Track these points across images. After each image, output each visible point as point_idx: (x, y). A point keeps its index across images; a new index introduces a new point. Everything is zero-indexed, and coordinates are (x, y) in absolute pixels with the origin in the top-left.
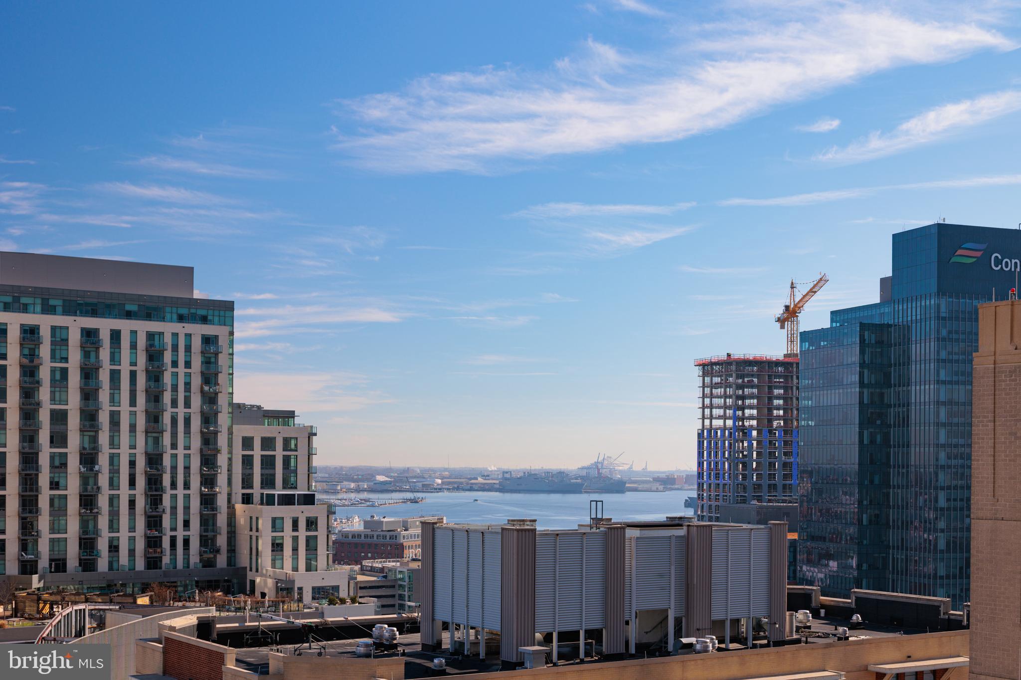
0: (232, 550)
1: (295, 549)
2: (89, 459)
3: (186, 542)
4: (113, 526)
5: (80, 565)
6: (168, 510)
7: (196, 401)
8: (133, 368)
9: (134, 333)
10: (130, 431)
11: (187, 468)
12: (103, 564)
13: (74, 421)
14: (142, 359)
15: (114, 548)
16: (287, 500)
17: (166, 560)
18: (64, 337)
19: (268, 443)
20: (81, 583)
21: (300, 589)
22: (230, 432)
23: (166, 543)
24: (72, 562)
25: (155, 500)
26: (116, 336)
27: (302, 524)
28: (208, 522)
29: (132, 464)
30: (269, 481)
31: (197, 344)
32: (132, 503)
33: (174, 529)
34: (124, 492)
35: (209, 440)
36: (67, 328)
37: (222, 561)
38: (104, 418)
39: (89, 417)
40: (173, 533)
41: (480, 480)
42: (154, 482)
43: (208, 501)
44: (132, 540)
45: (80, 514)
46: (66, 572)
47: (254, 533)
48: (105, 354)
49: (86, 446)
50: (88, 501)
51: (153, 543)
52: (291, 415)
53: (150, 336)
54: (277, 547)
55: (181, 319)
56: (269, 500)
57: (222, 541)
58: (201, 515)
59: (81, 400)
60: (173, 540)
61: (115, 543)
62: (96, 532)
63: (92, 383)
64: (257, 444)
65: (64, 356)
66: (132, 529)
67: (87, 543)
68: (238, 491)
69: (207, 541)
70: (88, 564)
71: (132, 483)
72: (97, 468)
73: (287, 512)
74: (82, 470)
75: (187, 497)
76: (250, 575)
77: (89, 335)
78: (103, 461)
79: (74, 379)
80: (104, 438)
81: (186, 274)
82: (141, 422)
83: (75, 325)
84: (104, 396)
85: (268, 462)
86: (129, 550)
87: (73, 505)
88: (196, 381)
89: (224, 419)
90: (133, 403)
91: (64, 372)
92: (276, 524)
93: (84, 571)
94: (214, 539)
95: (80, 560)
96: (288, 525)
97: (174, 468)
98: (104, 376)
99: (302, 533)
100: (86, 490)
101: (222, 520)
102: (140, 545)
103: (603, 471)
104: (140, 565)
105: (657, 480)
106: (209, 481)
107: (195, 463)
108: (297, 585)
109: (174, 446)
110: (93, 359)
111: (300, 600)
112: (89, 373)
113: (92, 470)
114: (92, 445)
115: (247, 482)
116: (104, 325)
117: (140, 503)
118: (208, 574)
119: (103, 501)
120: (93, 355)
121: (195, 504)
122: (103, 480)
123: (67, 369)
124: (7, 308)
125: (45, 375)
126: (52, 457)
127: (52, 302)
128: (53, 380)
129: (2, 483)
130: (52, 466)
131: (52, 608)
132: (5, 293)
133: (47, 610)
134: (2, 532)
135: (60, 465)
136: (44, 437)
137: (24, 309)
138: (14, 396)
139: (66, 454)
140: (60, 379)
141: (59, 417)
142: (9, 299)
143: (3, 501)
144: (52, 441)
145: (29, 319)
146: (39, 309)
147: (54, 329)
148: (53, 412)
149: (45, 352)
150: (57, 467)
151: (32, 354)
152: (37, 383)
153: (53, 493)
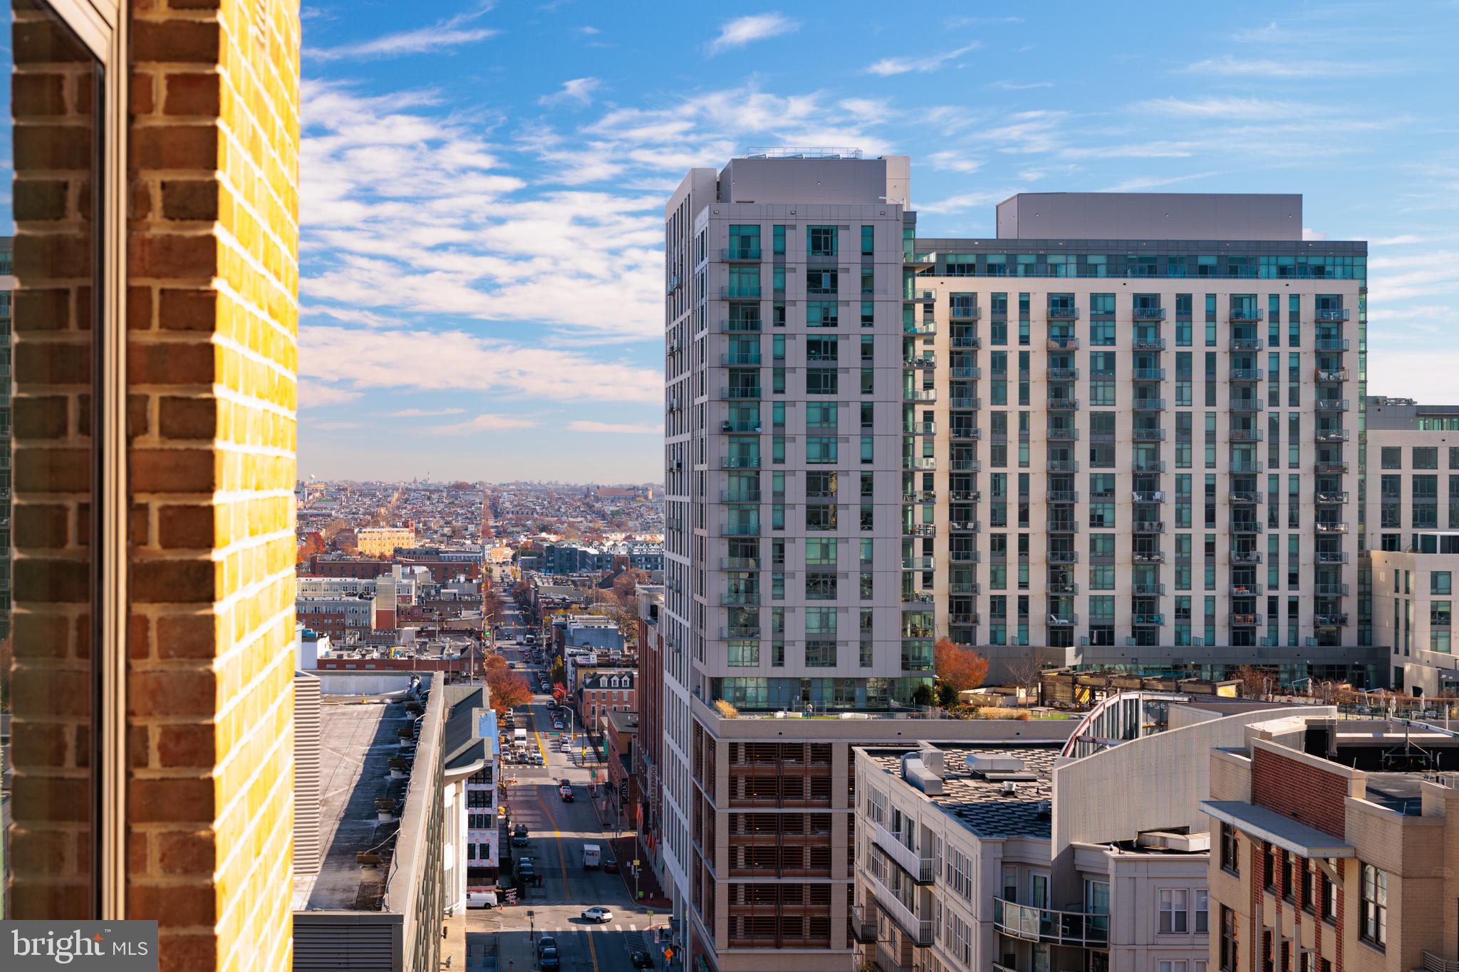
0: (1366, 620)
2: (1146, 482)
3: (1293, 606)
4: (1182, 580)
5: (1134, 635)
6: (1265, 559)
7: (1308, 395)
8: (1211, 349)
9: (1211, 297)
10: (1207, 442)
11: (1294, 496)
12: (1166, 636)
13: (1124, 429)
14: (1224, 335)
15: (1183, 612)
17: (1262, 632)
18: (1109, 308)
19: (1424, 457)
20: (1135, 661)
22: (1363, 441)
23: (1262, 607)
24: (1123, 631)
25: (1244, 544)
26: (1184, 303)
28: (1327, 577)
29: (1210, 490)
30: (1426, 516)
31: (1308, 309)
32: (1210, 547)
33: (1273, 586)
34: (1198, 531)
35: (1328, 453)
36: (1114, 295)
37: (1349, 636)
38: (1167, 423)
39: (1147, 423)
40: (1273, 593)
42: (1243, 517)
43: (1327, 546)
44: (1210, 601)
45: (1134, 562)
46: (1112, 644)
47: (1402, 595)
48: (1168, 330)
49: (1142, 464)
50: (1145, 544)
51: (1242, 606)
53: (1236, 301)
54: (1440, 618)
55: (1283, 272)
56: (1427, 546)
57: (1349, 606)
58: (1317, 567)
59: (1135, 397)
60: (1273, 604)
61: (1185, 606)
62: (1157, 588)
63: (1150, 373)
64: (1407, 458)
65: (1109, 335)
66: (1210, 585)
67: (1144, 605)
68: (1376, 530)
69: (1326, 606)
70: (1145, 635)
71: (1210, 518)
72: (1157, 495)
74: (1137, 498)
75: (1294, 539)
76: (1395, 660)
77: (1146, 303)
78: (1167, 486)
79: (1125, 368)
80: (1168, 452)
81: (1291, 205)
82: (1223, 429)
83: (1124, 290)
84: (1168, 391)
85: (1425, 487)
86: (1206, 616)
87: (1124, 549)
88: (1308, 365)
89: (1352, 422)
90: (1211, 399)
91: (1110, 359)
92: (1439, 582)
93: (1140, 643)
94: (1336, 603)
95: (1134, 628)
97: (1274, 496)
98: (1168, 363)
100: (1142, 527)
101: (1349, 575)
102: (1223, 610)
104: (1222, 638)
106: (1328, 515)
107: (1307, 488)
109: (1274, 463)
110: (1151, 339)
112: (1145, 359)
113: (1150, 498)
114: (1151, 463)
115: (1390, 517)
116: (1167, 289)
117: (1223, 548)
118: (1328, 656)
119: (1167, 545)
120: (1151, 332)
121: (1307, 549)
122: (1167, 514)
123: (1113, 354)
124: (1029, 271)
125: (1082, 363)
126: (1094, 480)
127: (1092, 260)
128: (1094, 371)
129: (1024, 517)
130: (1094, 493)
131: (1093, 695)
132: (1026, 251)
133: (1086, 698)
134: (1023, 585)
135: (1104, 491)
136: (1081, 452)
137: (1053, 272)
138: (1039, 395)
139: (1113, 476)
140: (1104, 368)
141: (1103, 424)
142: (1031, 259)
143: (1024, 542)
144: (1093, 458)
145: (1060, 285)
146: (1072, 269)
147: (1094, 298)
148: (1094, 416)
149: (1082, 329)
150: (1100, 495)
151: (1064, 334)
152: (1072, 378)
153: (1095, 530)
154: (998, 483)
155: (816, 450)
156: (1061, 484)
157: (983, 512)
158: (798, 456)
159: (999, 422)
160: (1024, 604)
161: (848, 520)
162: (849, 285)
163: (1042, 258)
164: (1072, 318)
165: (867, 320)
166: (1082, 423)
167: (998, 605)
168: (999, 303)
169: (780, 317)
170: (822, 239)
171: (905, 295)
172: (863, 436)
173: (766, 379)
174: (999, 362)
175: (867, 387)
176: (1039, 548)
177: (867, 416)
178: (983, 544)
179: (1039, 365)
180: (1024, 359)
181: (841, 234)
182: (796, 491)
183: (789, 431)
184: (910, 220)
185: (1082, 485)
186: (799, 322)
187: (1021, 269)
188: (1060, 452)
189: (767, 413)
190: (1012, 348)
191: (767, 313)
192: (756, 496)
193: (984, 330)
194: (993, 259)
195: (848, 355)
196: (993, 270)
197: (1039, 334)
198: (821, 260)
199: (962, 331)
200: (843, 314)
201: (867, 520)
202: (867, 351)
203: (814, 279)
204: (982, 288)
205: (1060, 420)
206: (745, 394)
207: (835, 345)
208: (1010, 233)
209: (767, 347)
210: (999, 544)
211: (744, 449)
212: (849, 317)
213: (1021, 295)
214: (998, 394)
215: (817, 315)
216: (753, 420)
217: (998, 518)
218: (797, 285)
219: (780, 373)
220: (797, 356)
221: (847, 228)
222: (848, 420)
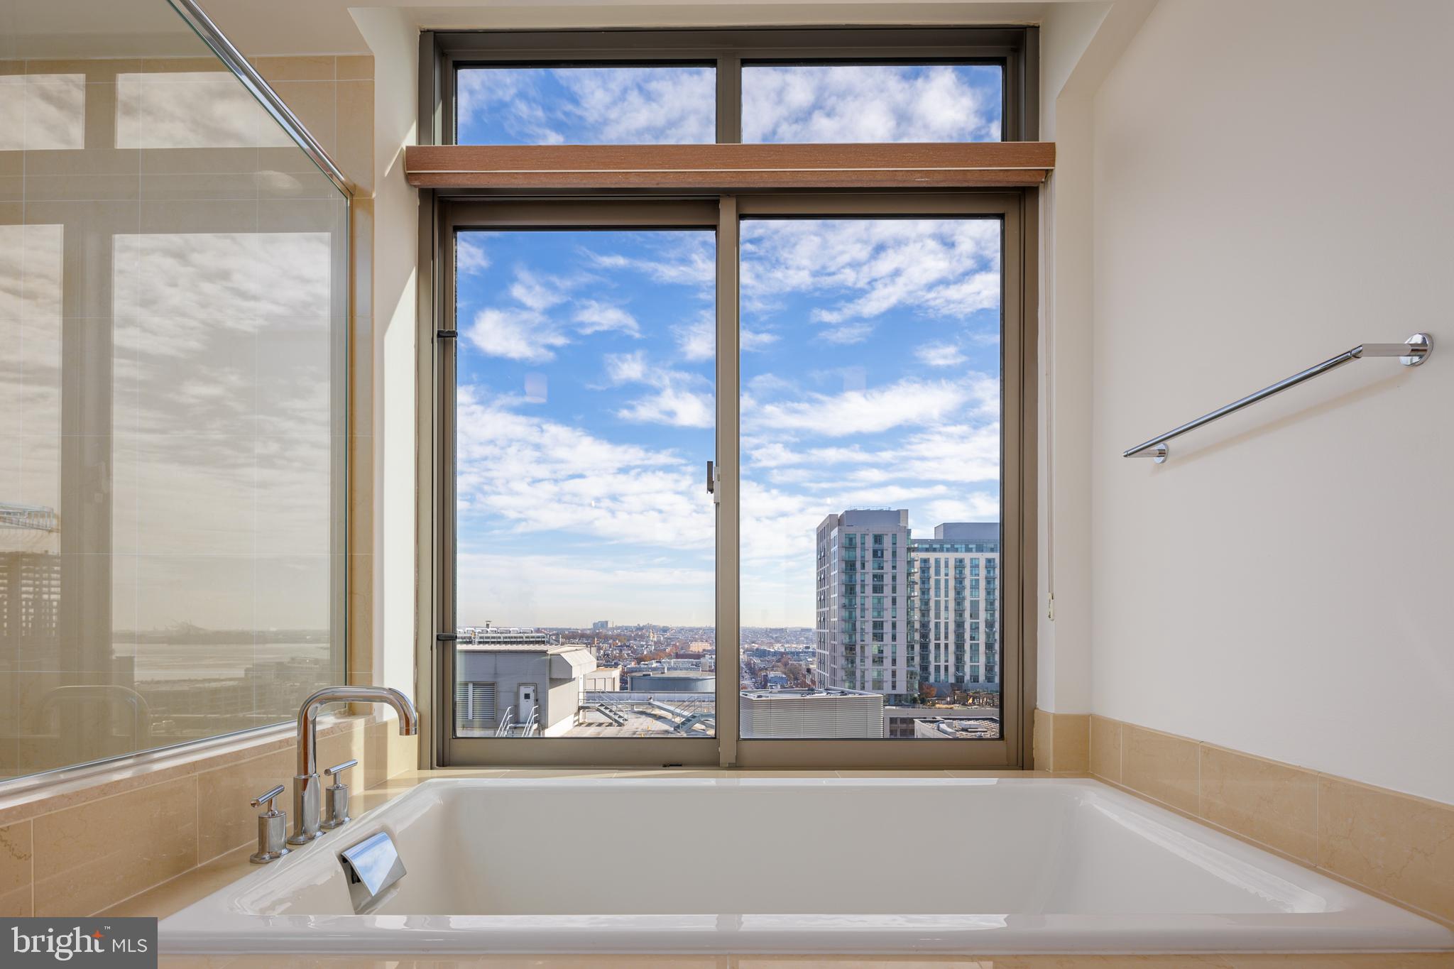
2: (989, 625)
5: (986, 679)
13: (982, 605)
18: (977, 563)
20: (987, 688)
24: (982, 678)
36: (978, 559)
39: (989, 604)
45: (986, 653)
46: (978, 682)
48: (997, 571)
49: (989, 618)
50: (989, 646)
59: (985, 595)
63: (992, 586)
65: (977, 572)
67: (990, 667)
70: (990, 679)
74: (987, 630)
77: (990, 562)
79: (982, 584)
83: (982, 557)
84: (996, 593)
87: (982, 648)
91: (977, 581)
93: (988, 682)
95: (986, 676)
100: (989, 640)
110: (992, 574)
112: (989, 581)
113: (992, 630)
116: (996, 556)
119: (997, 646)
120: (992, 572)
123: (978, 579)
124: (948, 550)
125: (967, 583)
126: (971, 624)
127: (970, 546)
128: (971, 585)
129: (946, 637)
130: (971, 629)
131: (973, 700)
132: (947, 543)
133: (970, 701)
134: (947, 661)
135: (975, 628)
136: (967, 614)
137: (956, 550)
138: (952, 594)
139: (978, 623)
140: (975, 586)
141: (975, 604)
142: (949, 546)
143: (946, 646)
144: (971, 616)
145: (959, 555)
146: (964, 550)
147: (972, 559)
148: (971, 601)
149: (967, 571)
150: (974, 629)
151: (961, 572)
152: (964, 588)
153: (972, 642)
154: (937, 625)
155: (876, 614)
156: (960, 625)
157: (932, 636)
158: (870, 616)
159: (937, 603)
160: (946, 668)
161: (887, 638)
162: (888, 555)
163: (953, 546)
164: (963, 567)
165: (894, 567)
166: (967, 604)
167: (937, 668)
168: (937, 562)
169: (863, 566)
170: (878, 539)
171: (907, 558)
172: (893, 608)
173: (858, 589)
174: (937, 582)
175: (894, 590)
176: (952, 648)
177: (894, 601)
178: (932, 647)
179: (952, 583)
180: (947, 581)
181: (885, 536)
182: (869, 628)
183: (866, 606)
184: (909, 532)
185: (967, 626)
186: (869, 566)
187: (945, 549)
188: (959, 613)
189: (858, 601)
190: (942, 577)
191: (858, 565)
192: (854, 629)
193: (932, 571)
194: (935, 546)
195: (887, 580)
196: (935, 550)
197: (952, 572)
198: (877, 546)
199: (925, 569)
200: (885, 565)
201: (894, 638)
202: (894, 578)
203: (875, 553)
204: (932, 556)
205: (959, 602)
206: (851, 594)
207: (883, 576)
208: (941, 537)
209: (858, 577)
210: (937, 646)
211: (850, 613)
212: (887, 567)
213: (946, 559)
214: (937, 595)
215: (876, 566)
216: (854, 603)
217: (937, 638)
218: (869, 555)
219: (863, 586)
220: (869, 580)
221: (887, 535)
222: (887, 603)
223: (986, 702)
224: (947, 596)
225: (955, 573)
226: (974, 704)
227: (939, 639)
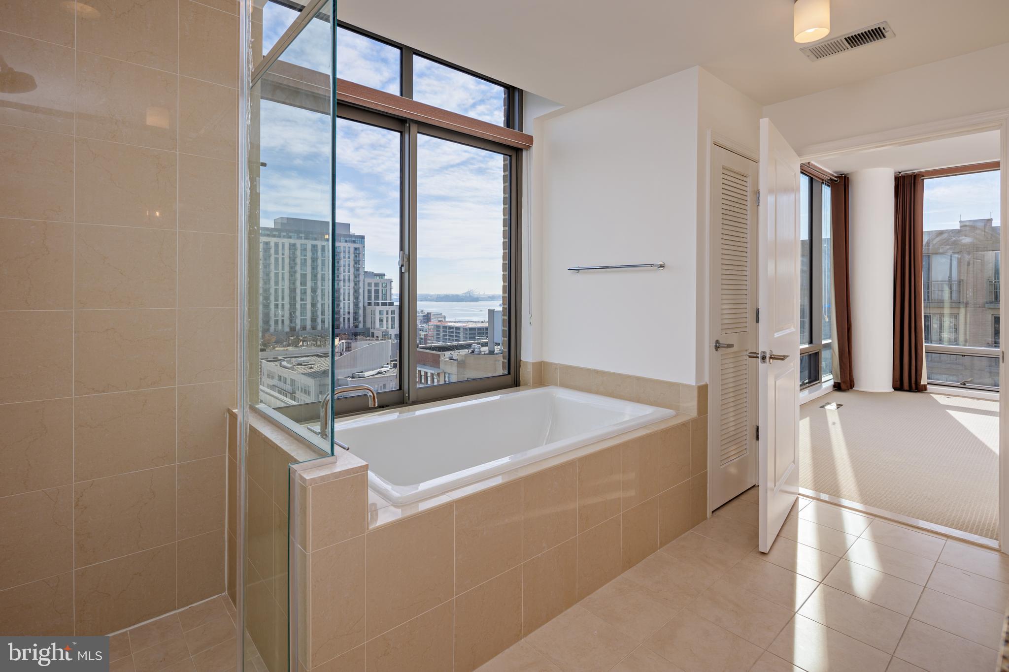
0: (364, 322)
1: (387, 321)
2: (314, 290)
3: (349, 319)
4: (324, 314)
6: (342, 308)
7: (352, 270)
11: (349, 293)
12: (319, 327)
13: (309, 277)
15: (323, 322)
16: (384, 304)
17: (342, 326)
18: (305, 247)
19: (376, 285)
21: (390, 335)
22: (364, 281)
23: (342, 320)
24: (309, 327)
25: (338, 305)
26: (323, 247)
27: (390, 313)
28: (356, 312)
30: (377, 298)
31: (352, 250)
33: (344, 315)
34: (327, 302)
35: (356, 284)
36: (306, 244)
37: (361, 326)
38: (319, 276)
39: (314, 276)
41: (429, 297)
42: (338, 299)
43: (357, 305)
45: (311, 310)
46: (306, 330)
47: (373, 316)
48: (320, 254)
49: (313, 285)
50: (314, 305)
51: (337, 320)
52: (384, 275)
54: (381, 320)
55: (346, 241)
56: (378, 304)
57: (361, 319)
58: (354, 310)
59: (311, 270)
62: (317, 316)
64: (373, 285)
65: (305, 254)
67: (314, 320)
68: (366, 301)
69: (356, 319)
70: (314, 328)
72: (317, 294)
73: (385, 308)
74: (312, 295)
75: (349, 303)
76: (371, 331)
77: (314, 247)
78: (319, 292)
79: (309, 262)
80: (319, 283)
81: (349, 226)
83: (309, 243)
84: (320, 268)
85: (377, 291)
87: (309, 306)
88: (352, 263)
89: (362, 277)
91: (305, 260)
92: (381, 312)
94: (358, 318)
96: (385, 313)
97: (344, 294)
98: (319, 262)
99: (390, 316)
100: (313, 301)
101: (361, 312)
103: (471, 294)
105: (489, 297)
106: (356, 298)
107: (352, 291)
108: (389, 334)
110: (315, 256)
111: (390, 338)
112: (314, 260)
115: (369, 298)
119: (319, 305)
120: (315, 254)
122: (319, 298)
124: (284, 237)
125: (298, 261)
126: (301, 290)
128: (301, 263)
129: (283, 299)
130: (301, 293)
131: (303, 343)
132: (283, 232)
133: (301, 344)
134: (283, 316)
135: (304, 293)
136: (298, 283)
137: (290, 237)
138: (287, 268)
139: (306, 289)
140: (304, 263)
141: (304, 276)
142: (285, 234)
143: (283, 305)
144: (301, 284)
145: (293, 241)
146: (296, 237)
147: (301, 244)
148: (301, 274)
149: (298, 253)
151: (294, 253)
152: (296, 264)
153: (301, 302)
154: (276, 291)
156: (293, 291)
157: (272, 298)
159: (277, 275)
160: (283, 321)
163: (288, 234)
164: (295, 249)
166: (298, 276)
167: (276, 322)
168: (276, 245)
174: (277, 260)
176: (287, 307)
178: (272, 306)
179: (287, 261)
180: (283, 259)
185: (298, 291)
187: (282, 236)
188: (293, 282)
190: (280, 256)
193: (272, 251)
194: (274, 233)
196: (274, 236)
197: (287, 252)
199: (267, 251)
204: (272, 241)
205: (292, 273)
208: (279, 227)
213: (283, 243)
214: (276, 268)
223: (312, 344)
224: (283, 269)
225: (290, 253)
226: (303, 345)
227: (278, 301)
